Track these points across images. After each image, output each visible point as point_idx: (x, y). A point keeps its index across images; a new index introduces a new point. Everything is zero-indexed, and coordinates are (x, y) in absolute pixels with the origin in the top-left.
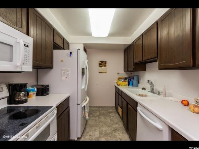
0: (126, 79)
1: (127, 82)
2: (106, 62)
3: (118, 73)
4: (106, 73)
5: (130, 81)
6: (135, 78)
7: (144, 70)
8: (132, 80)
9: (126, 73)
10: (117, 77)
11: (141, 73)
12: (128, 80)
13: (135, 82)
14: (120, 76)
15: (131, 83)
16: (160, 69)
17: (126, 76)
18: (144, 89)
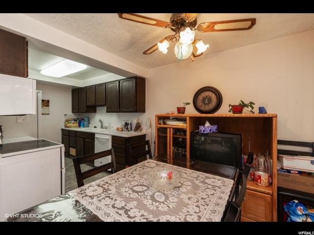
0: (75, 120)
1: (78, 124)
2: (48, 101)
3: (65, 115)
4: (49, 114)
5: (81, 122)
6: (86, 119)
7: (95, 111)
8: (82, 121)
9: (75, 115)
10: (64, 119)
11: (91, 115)
12: (78, 121)
13: (86, 123)
14: (68, 117)
15: (82, 124)
16: (108, 111)
17: (75, 117)
18: (95, 127)
